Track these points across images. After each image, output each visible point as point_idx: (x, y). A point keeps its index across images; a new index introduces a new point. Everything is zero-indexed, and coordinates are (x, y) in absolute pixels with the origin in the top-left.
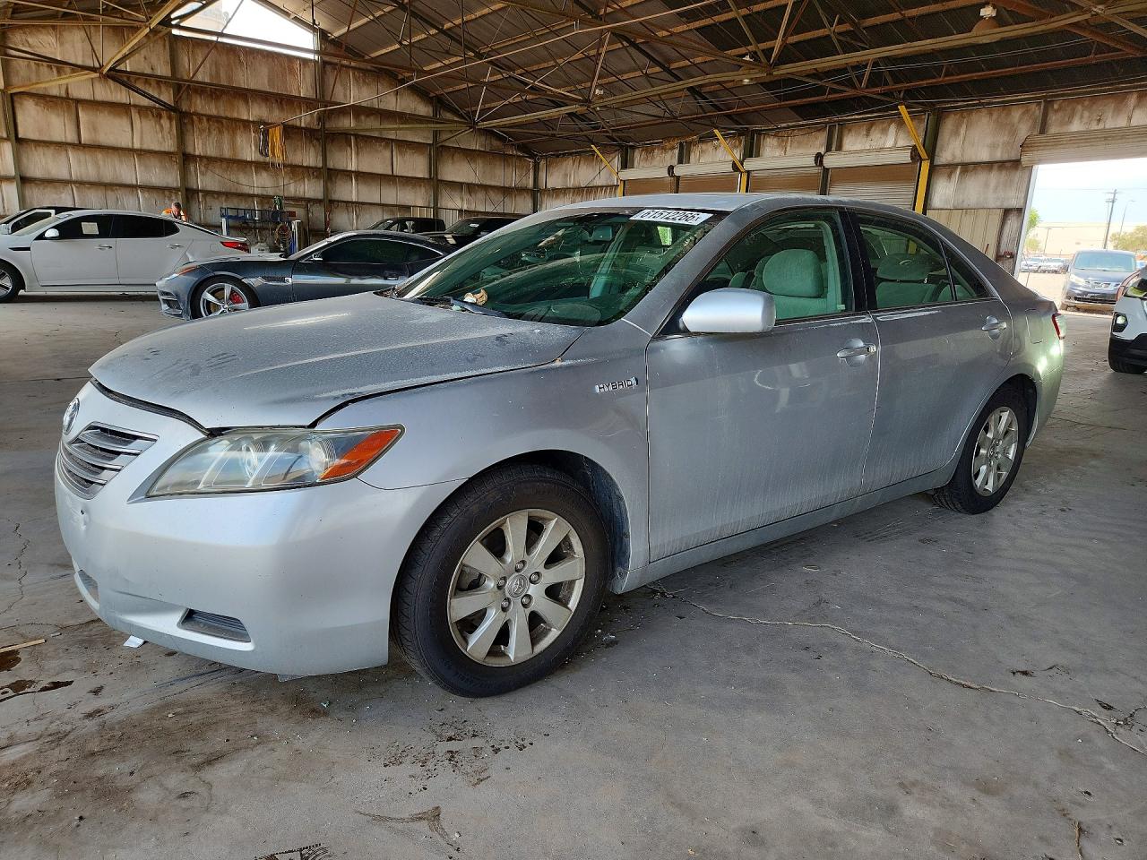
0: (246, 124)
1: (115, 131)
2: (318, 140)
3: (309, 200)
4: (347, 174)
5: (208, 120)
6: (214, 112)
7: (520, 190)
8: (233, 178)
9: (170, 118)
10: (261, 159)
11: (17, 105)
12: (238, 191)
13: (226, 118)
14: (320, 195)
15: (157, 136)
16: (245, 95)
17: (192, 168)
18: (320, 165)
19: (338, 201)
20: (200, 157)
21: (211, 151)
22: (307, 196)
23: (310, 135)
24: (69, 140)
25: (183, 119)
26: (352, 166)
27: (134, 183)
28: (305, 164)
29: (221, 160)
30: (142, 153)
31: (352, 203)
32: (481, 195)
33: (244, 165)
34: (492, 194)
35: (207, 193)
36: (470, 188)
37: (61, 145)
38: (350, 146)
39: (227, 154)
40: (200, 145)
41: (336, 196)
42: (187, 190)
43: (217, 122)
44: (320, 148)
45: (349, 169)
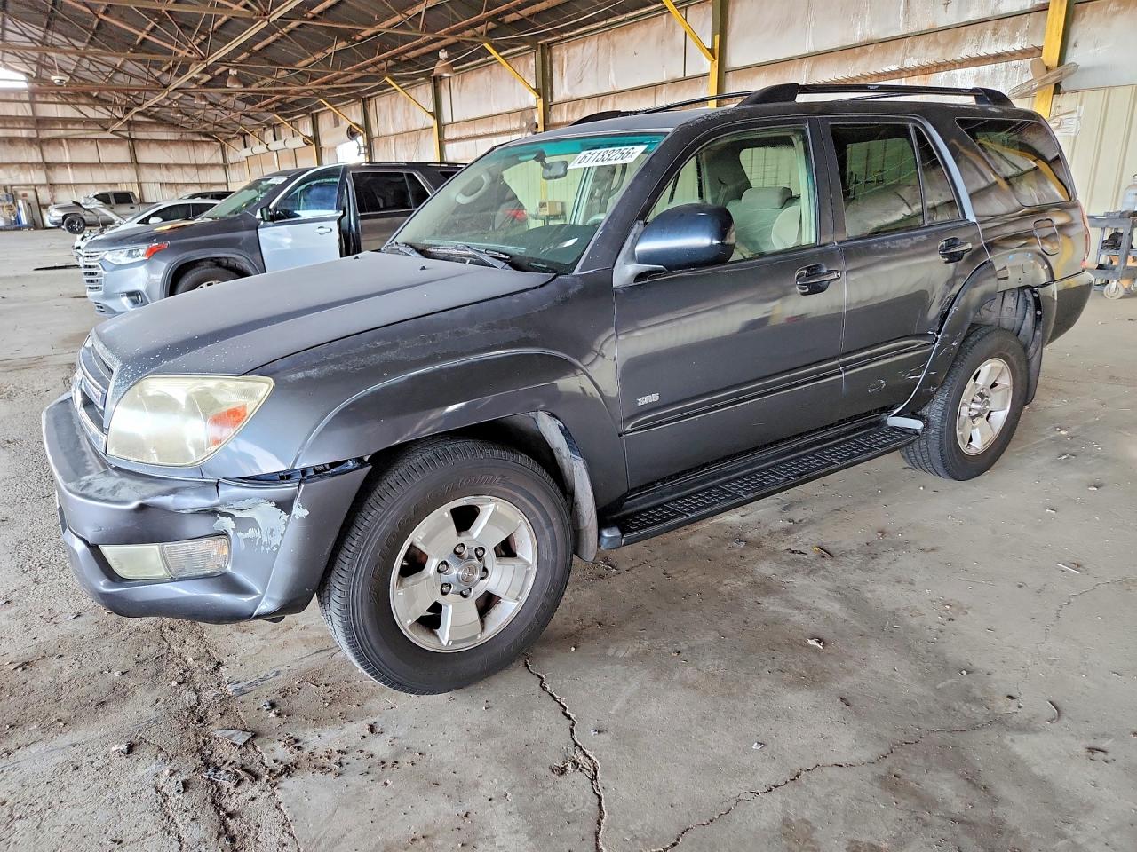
2: (36, 144)
3: (36, 185)
4: (64, 165)
7: (213, 165)
14: (44, 181)
18: (41, 161)
19: (60, 184)
22: (35, 182)
23: (29, 142)
26: (67, 159)
28: (30, 161)
31: (71, 184)
32: (177, 171)
34: (186, 169)
36: (168, 166)
38: (63, 146)
41: (56, 181)
44: (38, 150)
45: (64, 161)
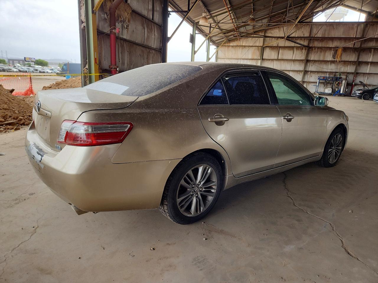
0: (330, 48)
1: (288, 55)
2: (357, 51)
3: (348, 73)
4: (367, 63)
5: (318, 49)
6: (320, 46)
8: (321, 67)
9: (305, 49)
10: (333, 60)
11: (264, 50)
12: (322, 71)
13: (324, 47)
14: (353, 71)
15: (300, 55)
16: (332, 39)
17: (309, 64)
18: (356, 60)
19: (360, 73)
20: (312, 61)
21: (316, 59)
22: (348, 71)
23: (354, 50)
24: (275, 58)
25: (309, 49)
26: (370, 60)
27: (290, 70)
28: (350, 61)
29: (319, 61)
30: (294, 61)
31: (366, 73)
33: (326, 62)
35: (311, 72)
37: (273, 60)
38: (371, 52)
39: (321, 59)
40: (313, 57)
41: (360, 71)
42: (305, 71)
43: (321, 49)
44: (357, 54)
45: (368, 61)
